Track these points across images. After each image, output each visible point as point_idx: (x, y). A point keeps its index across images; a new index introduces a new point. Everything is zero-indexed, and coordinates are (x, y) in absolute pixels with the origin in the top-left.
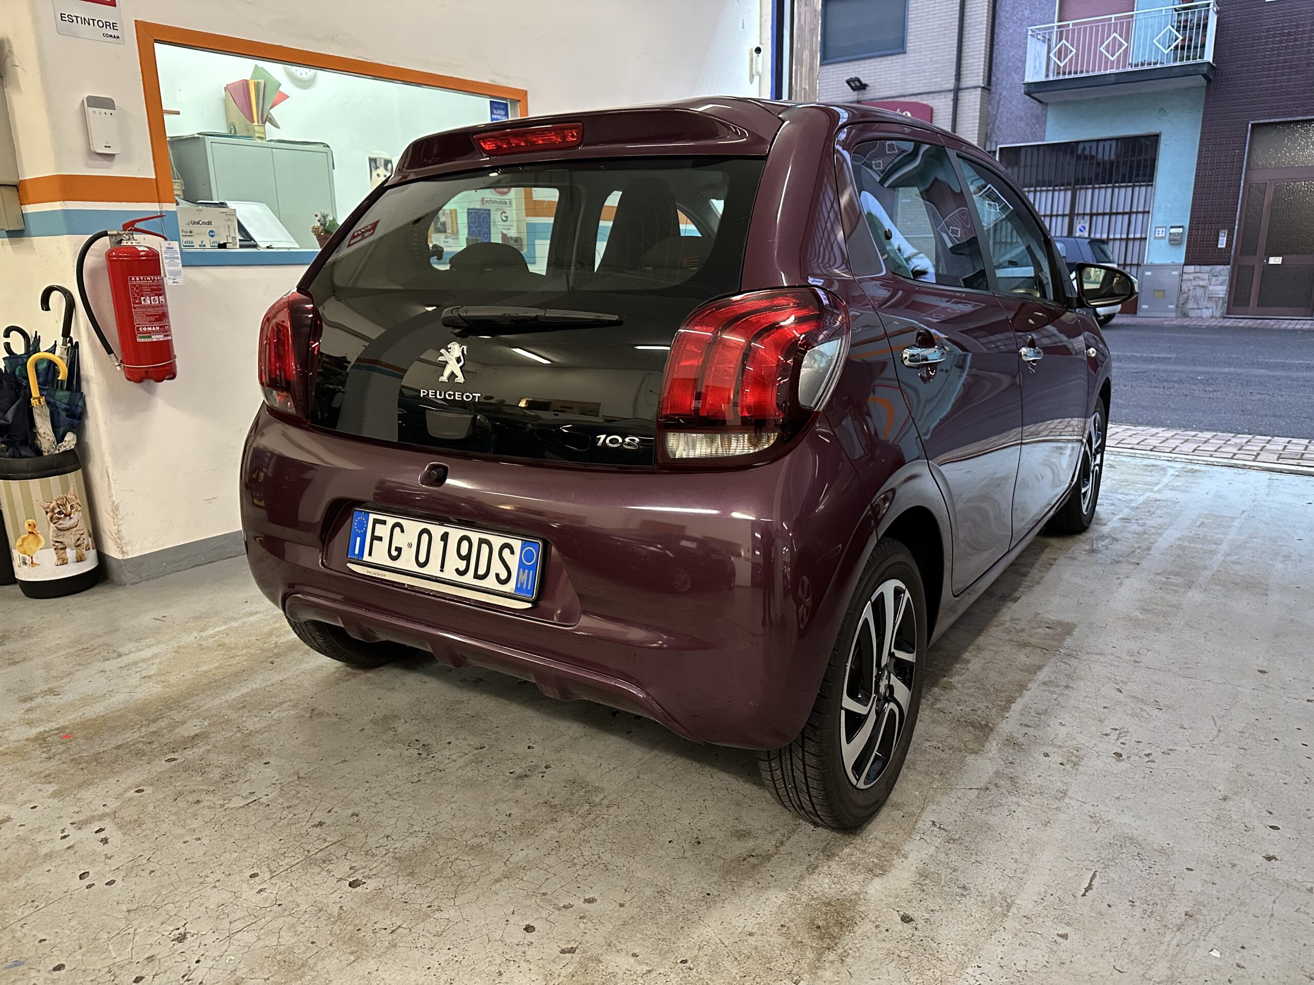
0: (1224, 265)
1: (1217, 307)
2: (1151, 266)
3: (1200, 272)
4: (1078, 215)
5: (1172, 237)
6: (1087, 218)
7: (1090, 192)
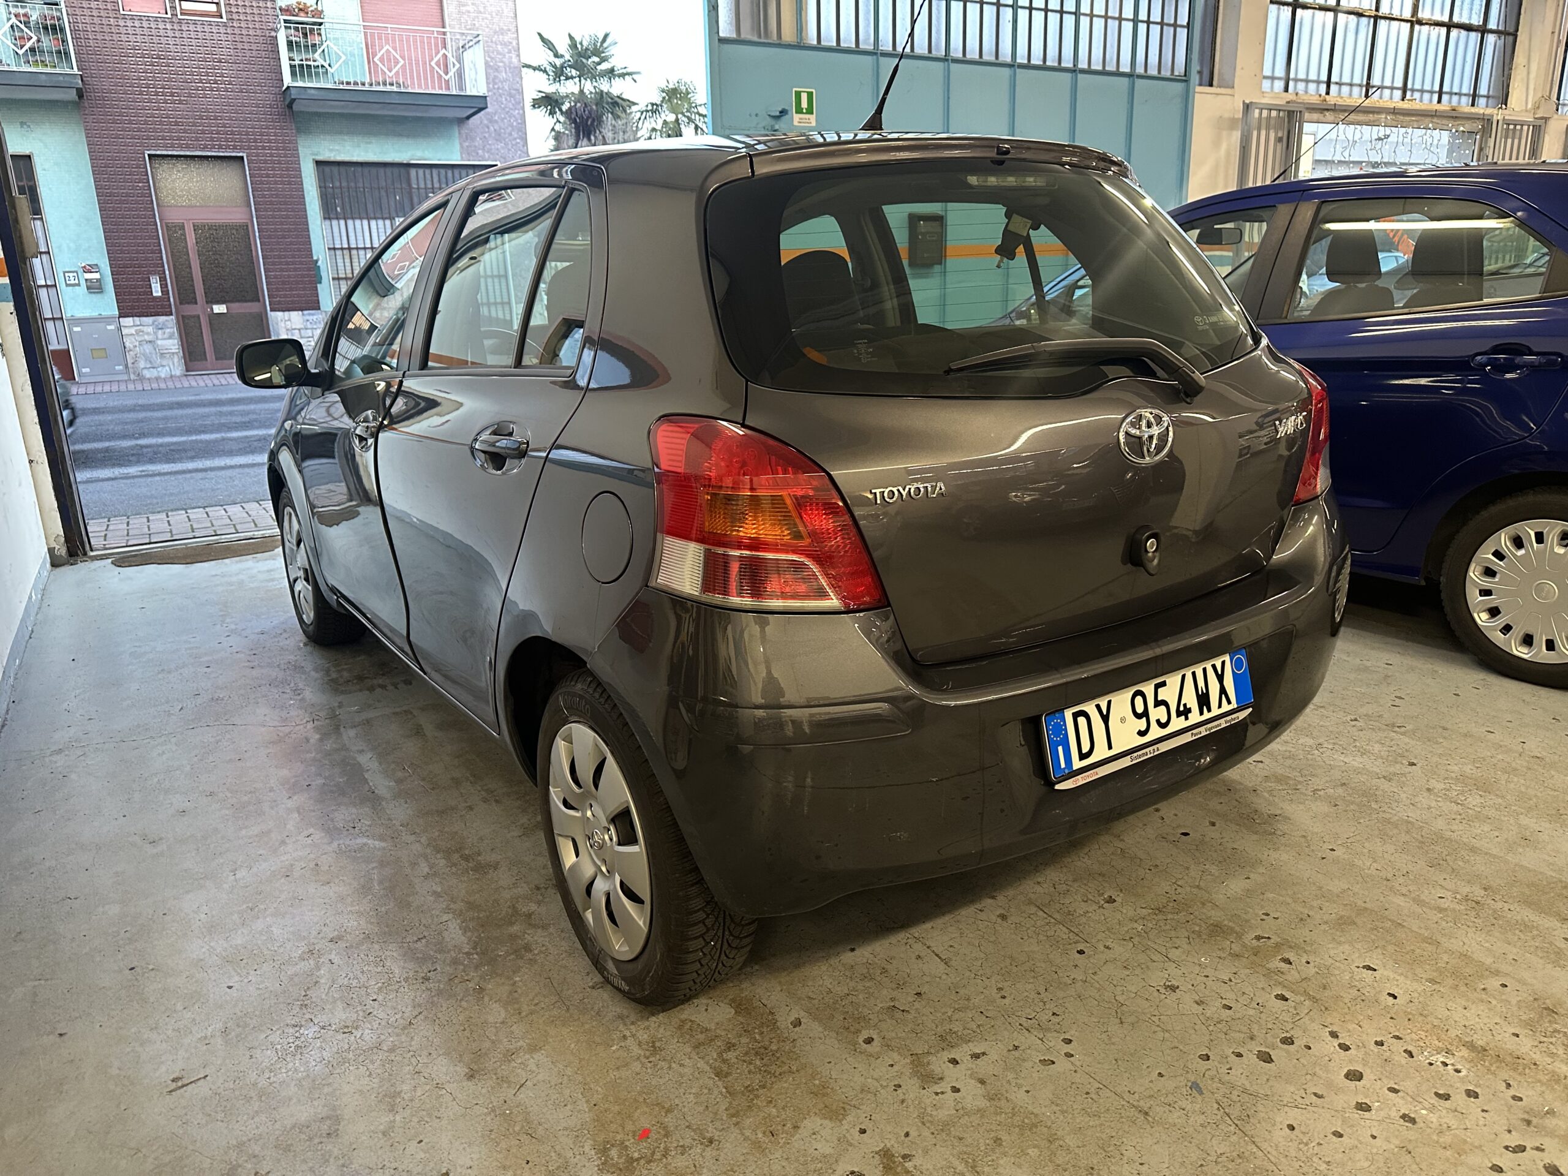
0: (166, 315)
1: (174, 364)
2: (77, 320)
3: (141, 325)
5: (91, 284)
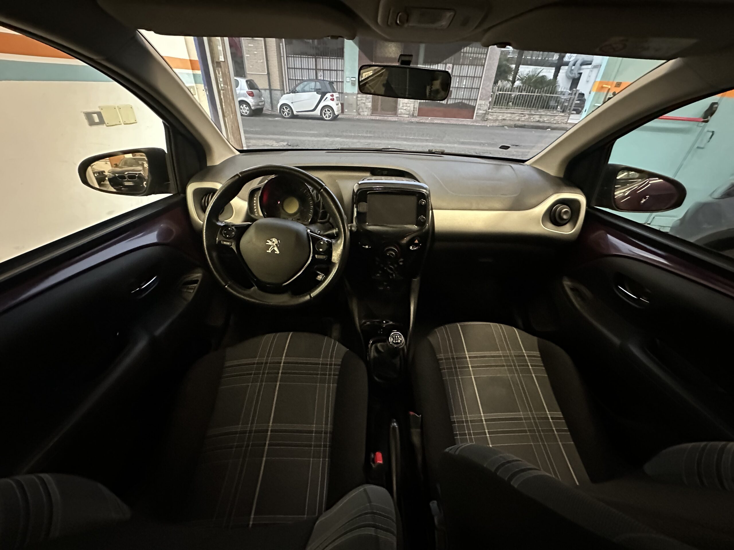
1: (369, 111)
2: (347, 94)
4: (319, 69)
5: (352, 82)
6: (322, 71)
7: (321, 59)
